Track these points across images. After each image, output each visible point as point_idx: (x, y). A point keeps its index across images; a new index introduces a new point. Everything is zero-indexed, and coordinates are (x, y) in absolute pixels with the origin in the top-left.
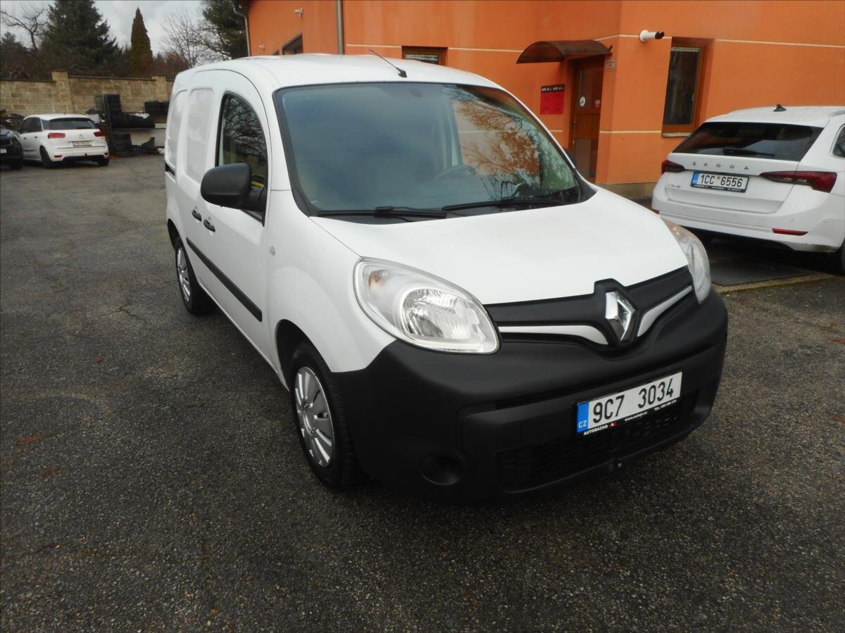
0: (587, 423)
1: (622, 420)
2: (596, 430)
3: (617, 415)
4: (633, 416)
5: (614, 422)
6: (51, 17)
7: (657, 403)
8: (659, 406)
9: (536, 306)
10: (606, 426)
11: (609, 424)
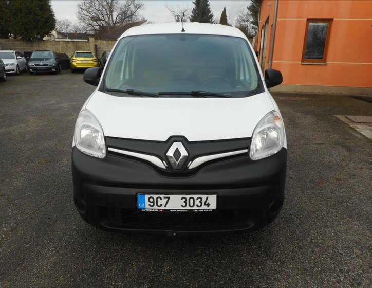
0: (145, 205)
1: (169, 210)
2: (150, 210)
3: (165, 206)
4: (176, 210)
5: (162, 210)
6: (193, 12)
7: (195, 207)
8: (197, 210)
9: (131, 142)
10: (157, 210)
11: (159, 210)
